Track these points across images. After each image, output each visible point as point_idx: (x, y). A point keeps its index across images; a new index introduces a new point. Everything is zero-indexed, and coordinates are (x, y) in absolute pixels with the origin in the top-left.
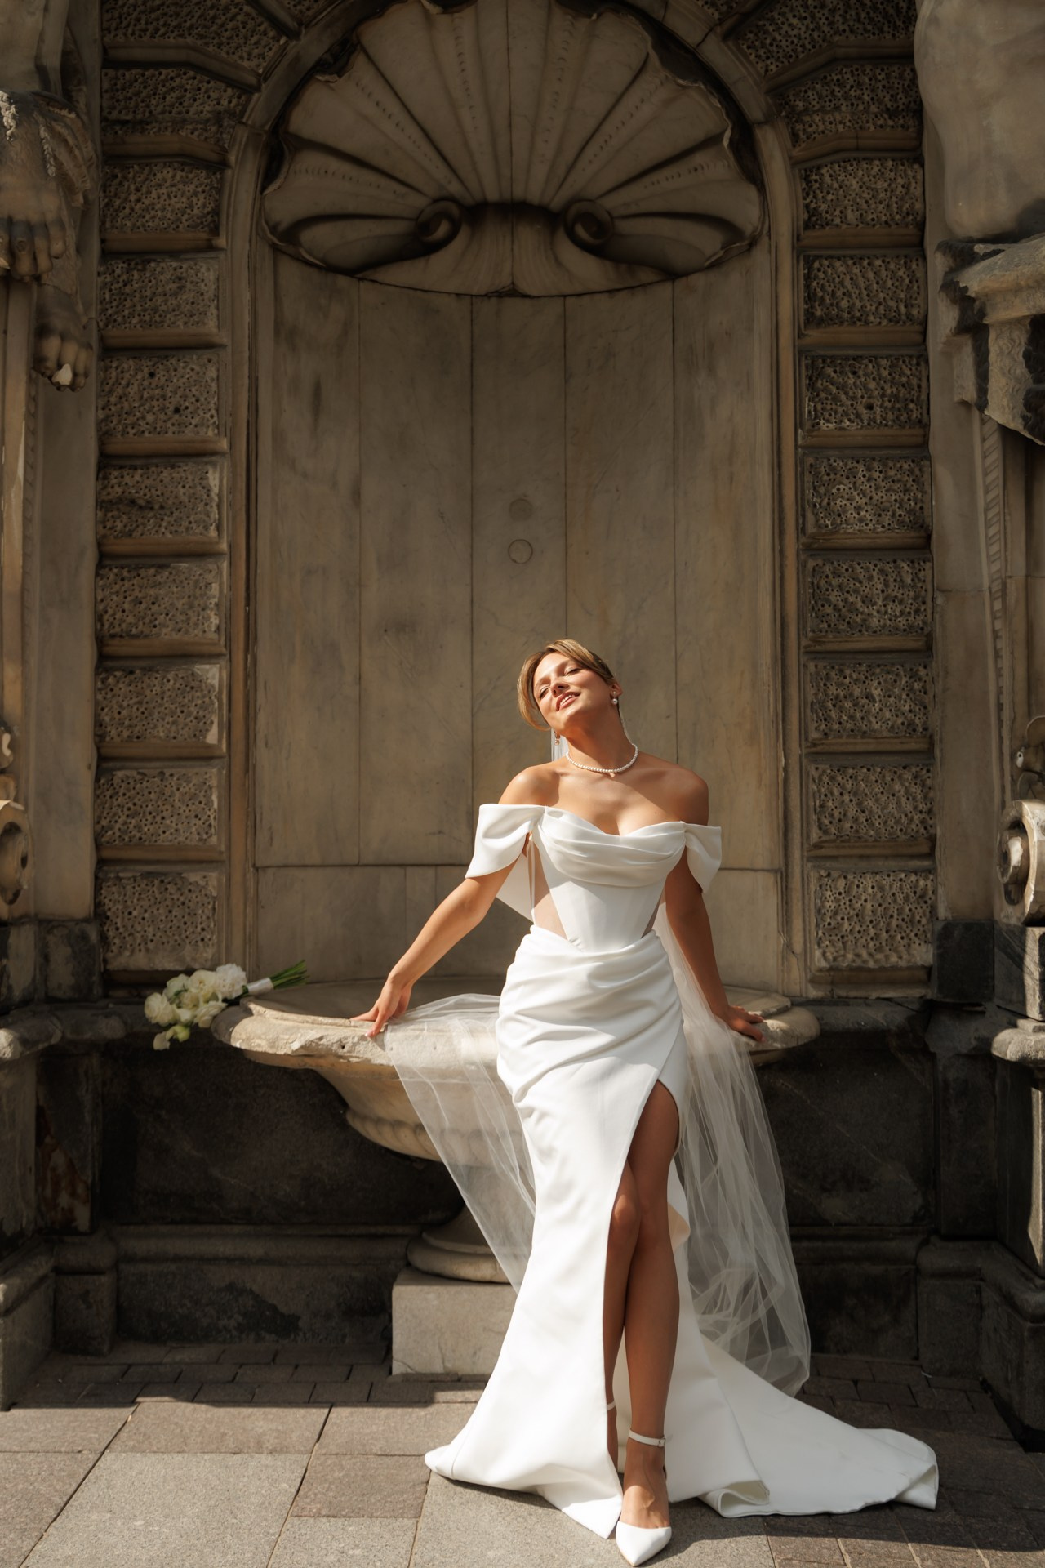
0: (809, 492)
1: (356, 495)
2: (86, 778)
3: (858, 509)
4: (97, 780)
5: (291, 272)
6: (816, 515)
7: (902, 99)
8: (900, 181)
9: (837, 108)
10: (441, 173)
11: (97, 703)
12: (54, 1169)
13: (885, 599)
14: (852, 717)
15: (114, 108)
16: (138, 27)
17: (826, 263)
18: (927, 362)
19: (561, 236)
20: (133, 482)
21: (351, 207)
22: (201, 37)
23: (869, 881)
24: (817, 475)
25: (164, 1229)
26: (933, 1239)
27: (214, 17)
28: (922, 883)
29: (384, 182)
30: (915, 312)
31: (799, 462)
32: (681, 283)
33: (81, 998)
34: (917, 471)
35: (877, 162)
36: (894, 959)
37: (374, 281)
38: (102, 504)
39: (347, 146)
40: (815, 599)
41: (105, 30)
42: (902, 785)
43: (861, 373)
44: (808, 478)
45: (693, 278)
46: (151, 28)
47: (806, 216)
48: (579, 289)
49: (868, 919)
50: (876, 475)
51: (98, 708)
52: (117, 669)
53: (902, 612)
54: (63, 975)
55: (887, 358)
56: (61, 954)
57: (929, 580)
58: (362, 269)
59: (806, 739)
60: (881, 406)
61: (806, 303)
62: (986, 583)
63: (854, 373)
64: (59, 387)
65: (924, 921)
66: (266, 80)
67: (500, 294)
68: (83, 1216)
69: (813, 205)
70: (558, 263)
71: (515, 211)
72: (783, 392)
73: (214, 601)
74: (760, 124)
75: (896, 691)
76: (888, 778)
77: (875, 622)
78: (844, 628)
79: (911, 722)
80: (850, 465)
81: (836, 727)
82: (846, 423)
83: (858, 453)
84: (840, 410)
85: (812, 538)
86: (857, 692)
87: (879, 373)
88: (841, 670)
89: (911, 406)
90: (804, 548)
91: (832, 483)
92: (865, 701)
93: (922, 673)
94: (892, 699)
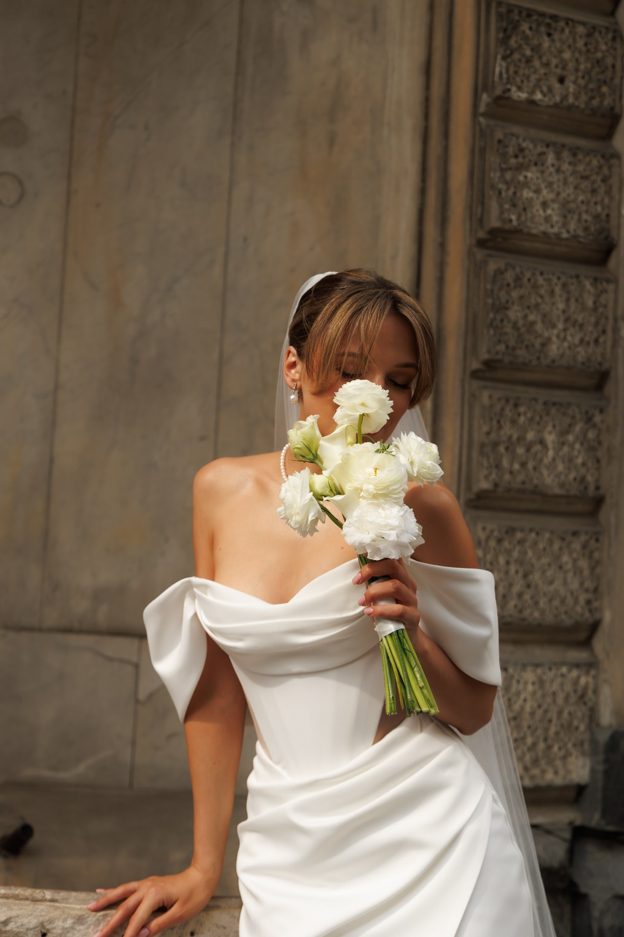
3: (545, 205)
6: (501, 205)
13: (565, 322)
14: (523, 464)
23: (529, 676)
24: (504, 155)
28: (583, 680)
34: (605, 170)
36: (549, 777)
42: (570, 554)
43: (556, 36)
44: (493, 159)
49: (525, 724)
50: (565, 167)
53: (582, 341)
55: (584, 24)
57: (610, 305)
59: (469, 488)
60: (575, 82)
63: (549, 35)
65: (582, 727)
72: (456, 41)
75: (571, 438)
76: (556, 547)
77: (554, 349)
78: (521, 352)
79: (583, 479)
80: (539, 149)
81: (507, 477)
82: (538, 96)
83: (552, 137)
84: (533, 78)
85: (494, 232)
86: (530, 436)
87: (575, 41)
88: (516, 405)
89: (605, 89)
90: (481, 244)
91: (520, 168)
92: (538, 447)
93: (598, 418)
94: (566, 449)
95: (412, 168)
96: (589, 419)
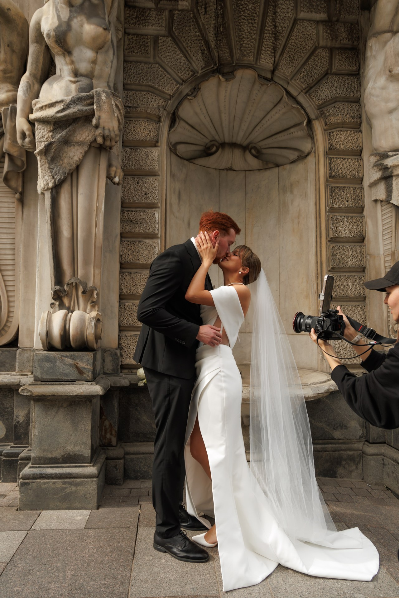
0: (331, 225)
1: (189, 224)
2: (117, 305)
3: (345, 230)
4: (120, 306)
5: (174, 157)
6: (333, 232)
7: (356, 114)
8: (356, 137)
9: (338, 115)
10: (213, 132)
11: (120, 282)
12: (105, 426)
13: (352, 256)
14: (343, 290)
15: (127, 102)
16: (135, 79)
17: (335, 159)
18: (363, 189)
19: (247, 152)
20: (132, 215)
21: (189, 141)
22: (154, 83)
24: (333, 221)
25: (138, 444)
26: (366, 443)
27: (158, 77)
29: (199, 134)
30: (360, 175)
31: (327, 217)
32: (281, 168)
33: (115, 372)
34: (361, 220)
35: (349, 131)
36: (355, 361)
37: (194, 163)
38: (122, 221)
39: (190, 122)
40: (332, 256)
41: (124, 79)
42: (357, 310)
43: (345, 191)
44: (330, 222)
45: (285, 166)
46: (138, 79)
47: (329, 146)
48: (250, 169)
49: (348, 350)
50: (350, 221)
51: (120, 285)
52: (126, 272)
53: (357, 261)
54: (109, 366)
55: (352, 187)
56: (108, 359)
57: (365, 252)
58: (190, 160)
60: (351, 201)
61: (329, 170)
62: (382, 252)
63: (343, 191)
64: (114, 183)
66: (173, 97)
67: (227, 169)
68: (114, 441)
69: (331, 143)
70: (245, 160)
71: (233, 145)
72: (321, 197)
73: (157, 252)
74: (314, 119)
75: (356, 283)
76: (353, 309)
77: (349, 263)
78: (341, 265)
79: (360, 293)
80: (342, 218)
81: (339, 294)
82: (341, 206)
83: (344, 215)
84: (339, 202)
85: (332, 238)
86: (345, 284)
87: (350, 192)
88: (340, 277)
89: (359, 201)
90: (329, 241)
91: (337, 223)
92: (347, 286)
93: (363, 278)
94: (354, 286)
95: (315, 226)
96: (360, 279)
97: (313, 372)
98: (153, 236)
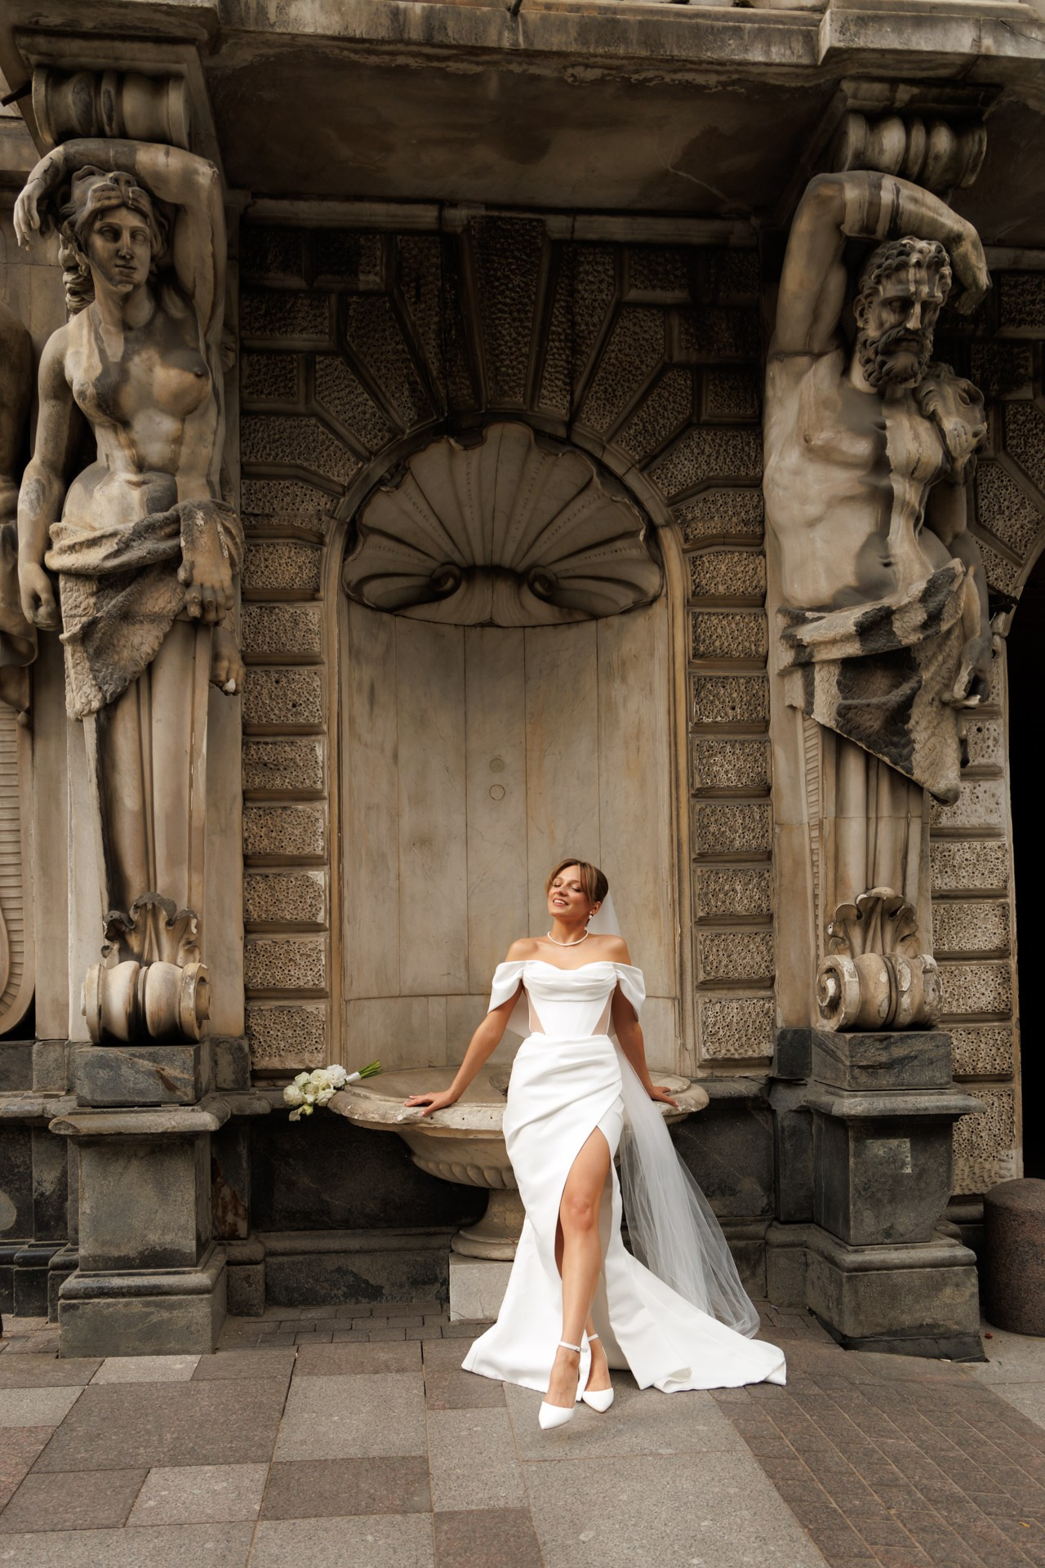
0: (696, 762)
1: (395, 756)
2: (239, 945)
3: (727, 772)
4: (245, 946)
5: (358, 613)
6: (701, 777)
7: (753, 513)
8: (751, 566)
9: (712, 518)
10: (447, 546)
11: (244, 897)
12: (223, 1199)
13: (744, 828)
14: (724, 902)
15: (250, 505)
16: (265, 452)
17: (706, 617)
18: (768, 681)
19: (525, 590)
20: (266, 753)
21: (391, 569)
22: (306, 460)
23: (735, 1005)
24: (701, 752)
25: (292, 1233)
26: (775, 1223)
27: (315, 447)
28: (767, 1005)
29: (413, 552)
30: (761, 649)
31: (689, 743)
32: (602, 622)
33: (240, 1087)
34: (762, 749)
35: (737, 554)
36: (750, 1053)
37: (404, 617)
38: (246, 765)
39: (391, 530)
40: (700, 828)
41: (243, 454)
42: (755, 944)
43: (728, 687)
44: (696, 755)
45: (610, 619)
46: (273, 453)
47: (694, 588)
48: (534, 623)
49: (734, 1028)
50: (738, 751)
51: (245, 902)
52: (257, 875)
53: (754, 837)
54: (227, 1073)
55: (744, 678)
56: (225, 1060)
57: (770, 817)
58: (397, 609)
59: (695, 917)
60: (740, 708)
61: (694, 642)
62: (806, 820)
63: (724, 687)
64: (227, 693)
65: (768, 1029)
66: (349, 489)
67: (483, 625)
68: (243, 1228)
69: (698, 580)
70: (522, 606)
71: (494, 572)
72: (678, 697)
73: (321, 830)
74: (662, 526)
75: (751, 886)
76: (746, 941)
77: (737, 844)
78: (718, 847)
79: (760, 906)
80: (721, 745)
81: (714, 909)
82: (719, 719)
83: (726, 737)
84: (715, 710)
85: (698, 789)
86: (727, 888)
87: (739, 687)
88: (717, 874)
89: (759, 708)
90: (694, 796)
91: (711, 756)
92: (732, 893)
93: (766, 875)
94: (748, 892)
95: (667, 760)
96: (761, 876)
97: (666, 1077)
98: (312, 796)
